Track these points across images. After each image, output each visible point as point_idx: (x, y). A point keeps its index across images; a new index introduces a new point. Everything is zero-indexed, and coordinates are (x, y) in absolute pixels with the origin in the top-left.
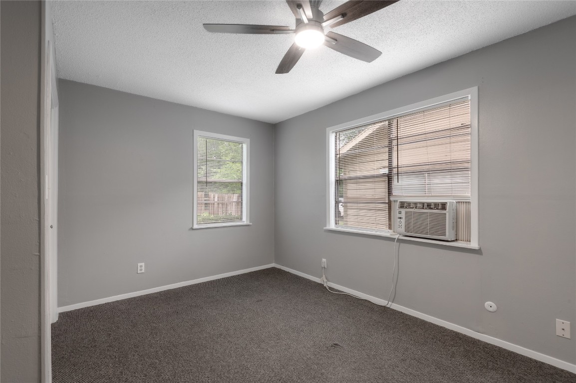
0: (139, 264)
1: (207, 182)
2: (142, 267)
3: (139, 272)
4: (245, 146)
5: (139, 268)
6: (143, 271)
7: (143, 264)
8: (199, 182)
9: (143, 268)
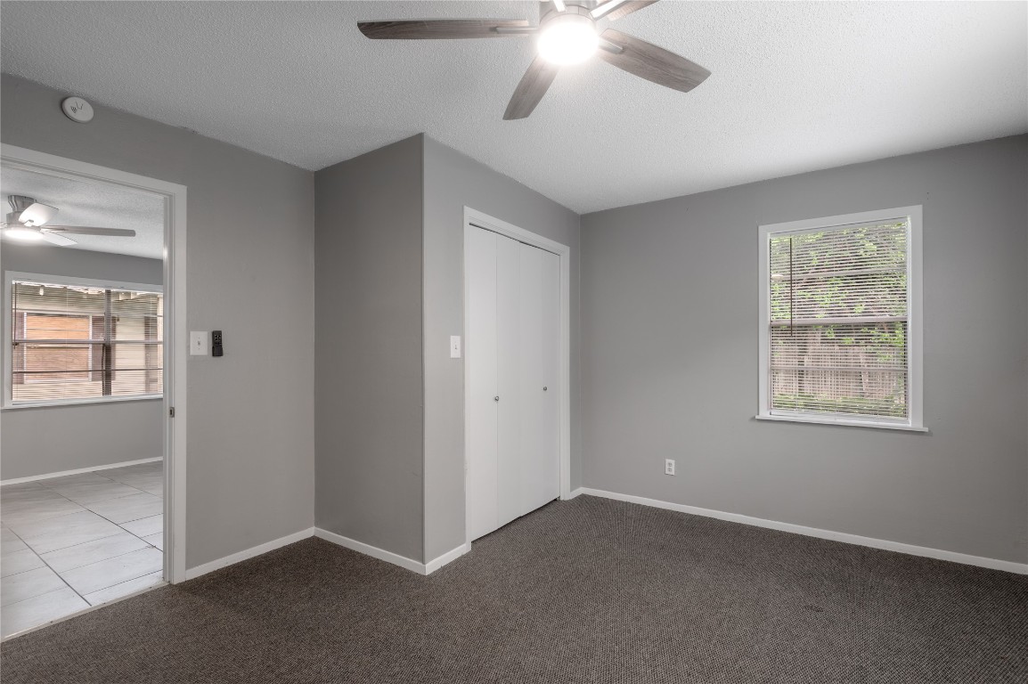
0: (668, 461)
1: (791, 327)
2: (671, 466)
3: (667, 472)
4: (908, 224)
5: (667, 467)
6: (673, 473)
7: (673, 462)
8: (773, 327)
9: (673, 468)
